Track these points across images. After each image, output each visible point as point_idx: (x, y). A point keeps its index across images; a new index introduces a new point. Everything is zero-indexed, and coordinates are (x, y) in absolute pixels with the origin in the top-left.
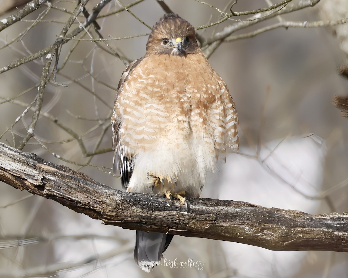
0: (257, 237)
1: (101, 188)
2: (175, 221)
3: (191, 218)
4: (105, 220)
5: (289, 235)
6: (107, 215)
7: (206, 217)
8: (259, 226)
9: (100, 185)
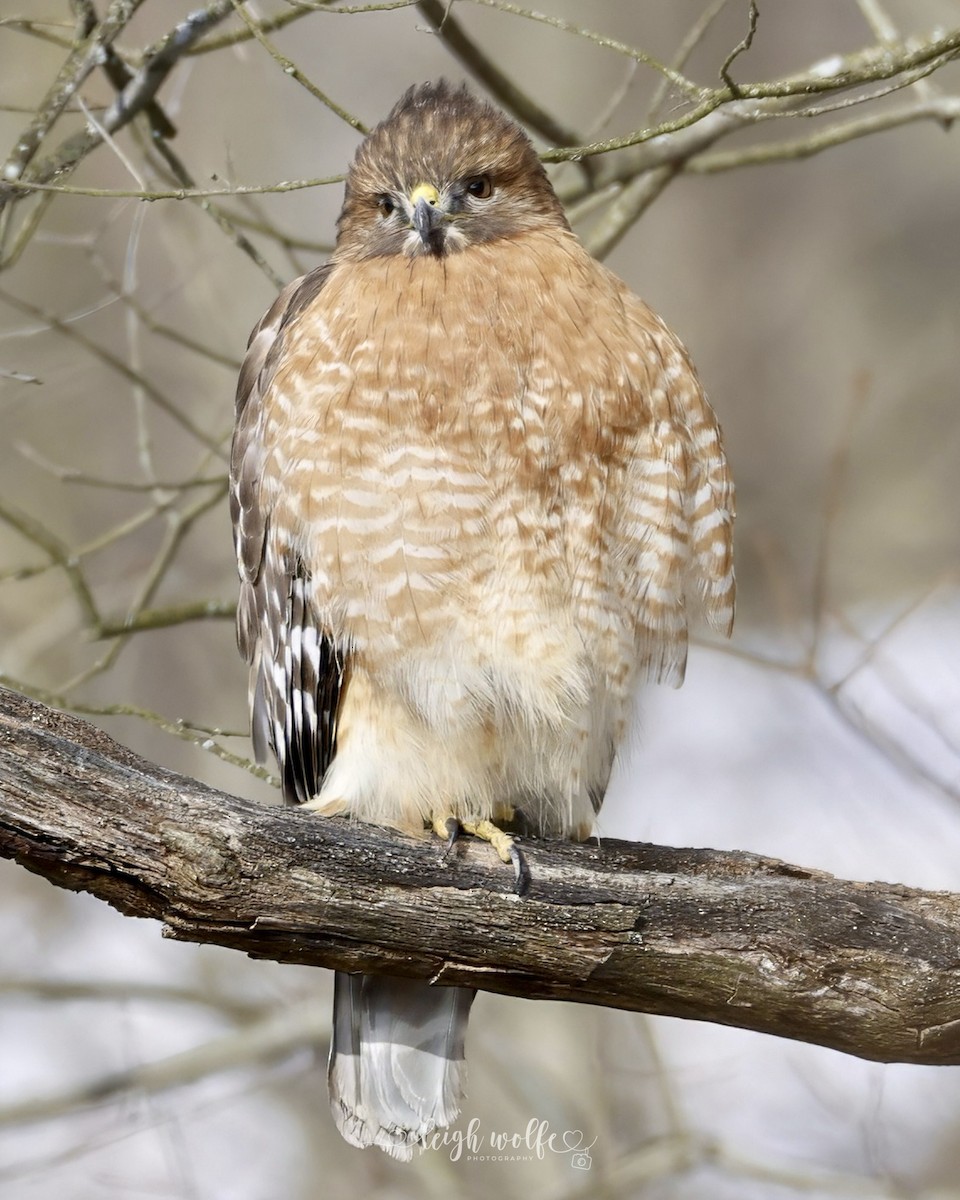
0: (808, 1002)
1: (163, 785)
2: (470, 929)
3: (537, 918)
4: (178, 921)
5: (944, 999)
6: (186, 900)
7: (600, 915)
8: (819, 957)
9: (158, 775)
